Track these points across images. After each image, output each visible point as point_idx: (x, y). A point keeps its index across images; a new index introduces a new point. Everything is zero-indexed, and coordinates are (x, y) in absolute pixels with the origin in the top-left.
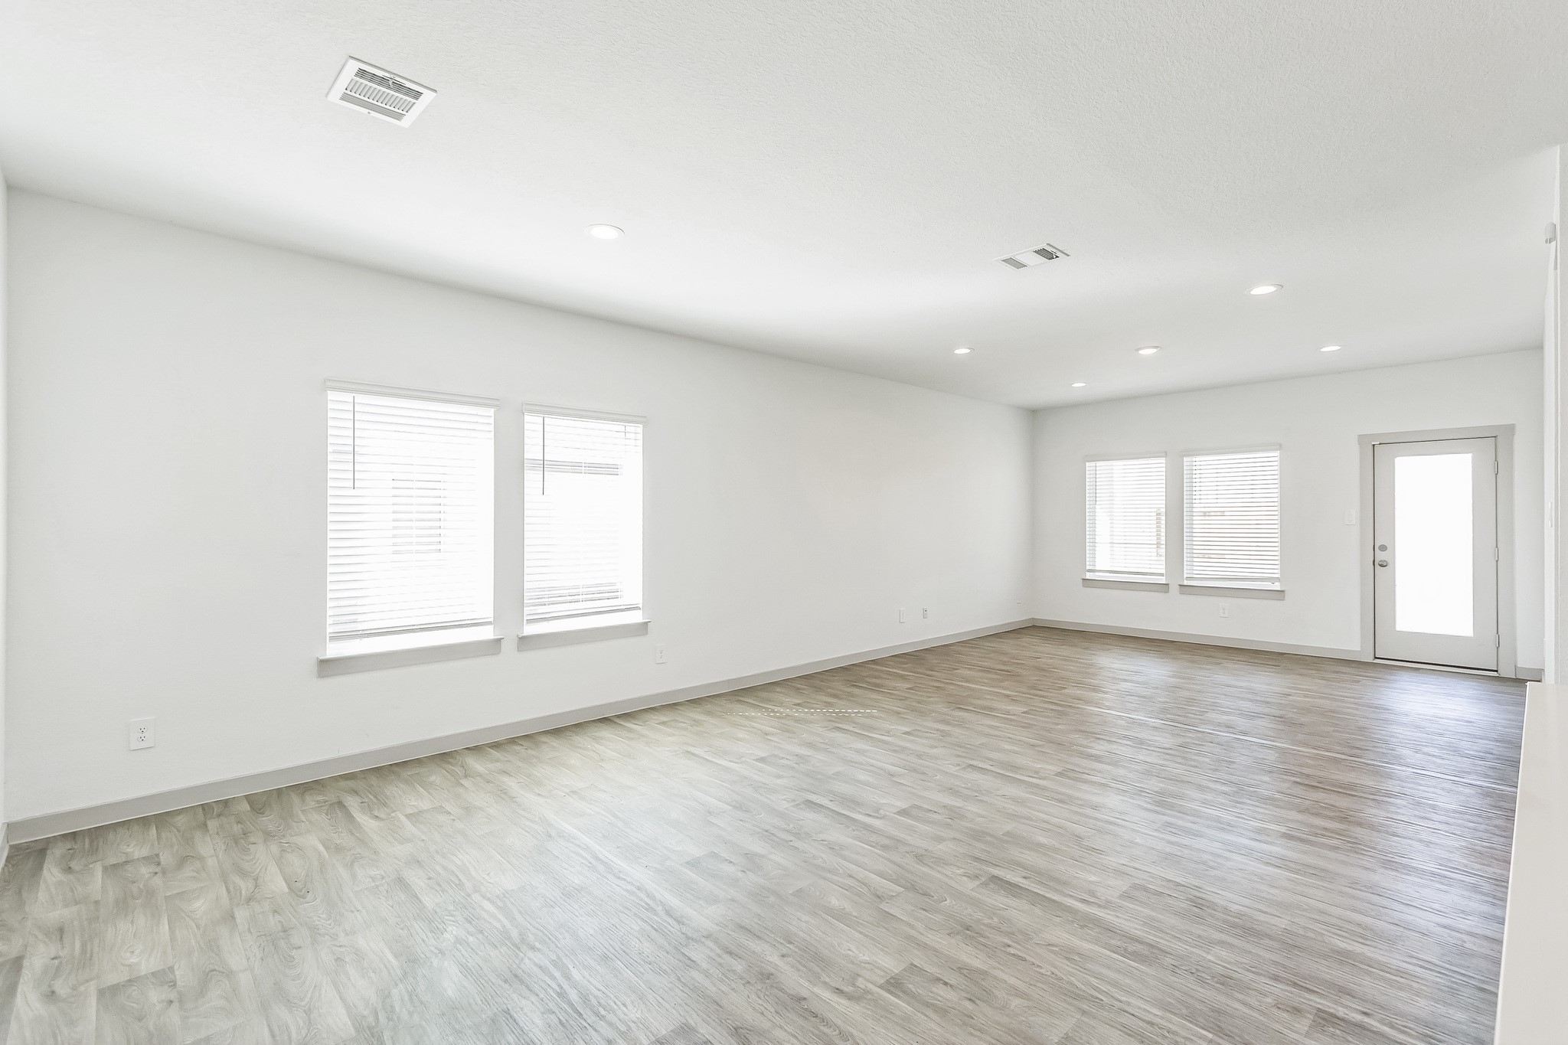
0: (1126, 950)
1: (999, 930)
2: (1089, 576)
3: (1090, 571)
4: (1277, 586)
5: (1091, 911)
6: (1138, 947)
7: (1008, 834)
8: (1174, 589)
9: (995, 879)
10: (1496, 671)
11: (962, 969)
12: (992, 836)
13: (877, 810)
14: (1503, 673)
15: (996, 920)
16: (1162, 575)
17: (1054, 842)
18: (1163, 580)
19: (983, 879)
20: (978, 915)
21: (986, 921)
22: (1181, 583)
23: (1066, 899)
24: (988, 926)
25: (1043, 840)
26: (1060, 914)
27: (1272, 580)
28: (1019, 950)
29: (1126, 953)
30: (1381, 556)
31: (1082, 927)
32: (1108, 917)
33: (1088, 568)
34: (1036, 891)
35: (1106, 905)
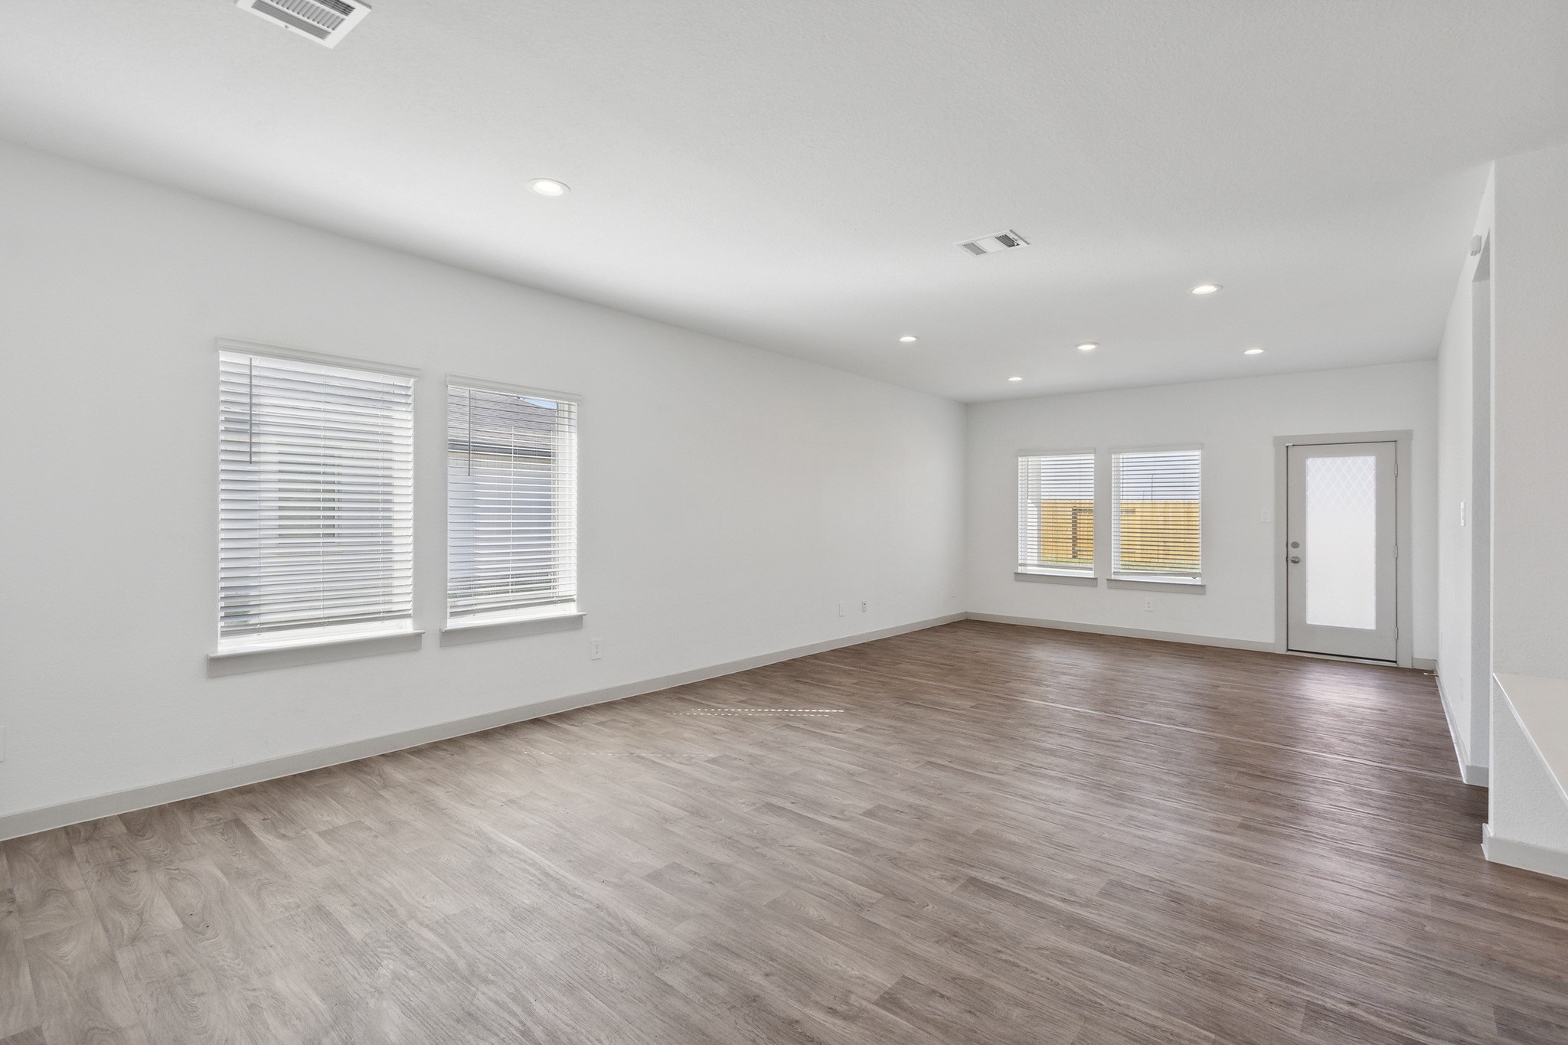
0: (1115, 950)
2: (1021, 570)
3: (1021, 565)
4: (1198, 582)
7: (978, 832)
8: (1102, 584)
9: (973, 881)
10: (1395, 662)
12: (963, 835)
13: (842, 812)
16: (1091, 569)
18: (1091, 575)
22: (1109, 578)
27: (1194, 575)
28: (1011, 955)
30: (1293, 552)
33: (1020, 562)
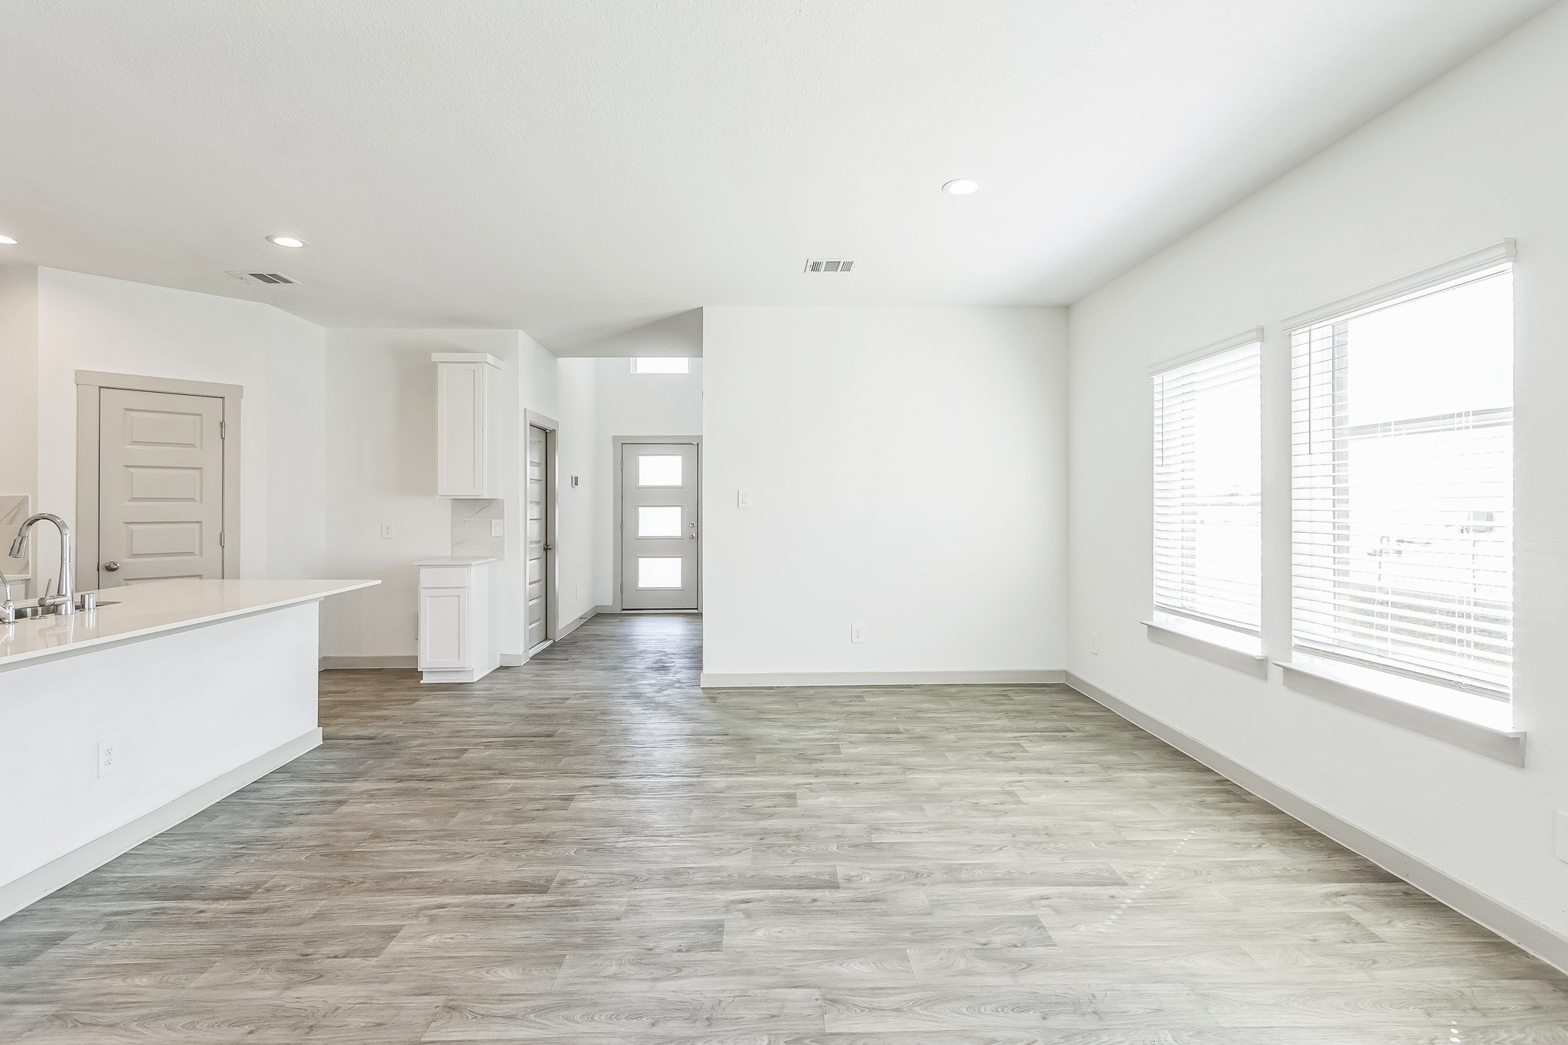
1: (518, 851)
5: (437, 899)
6: (394, 884)
11: (533, 819)
15: (524, 856)
17: (490, 977)
19: (554, 884)
20: (540, 853)
21: (531, 852)
23: (463, 901)
24: (528, 850)
25: (506, 974)
26: (468, 884)
29: (405, 876)
31: (445, 881)
32: (417, 901)
34: (496, 896)
35: (417, 913)
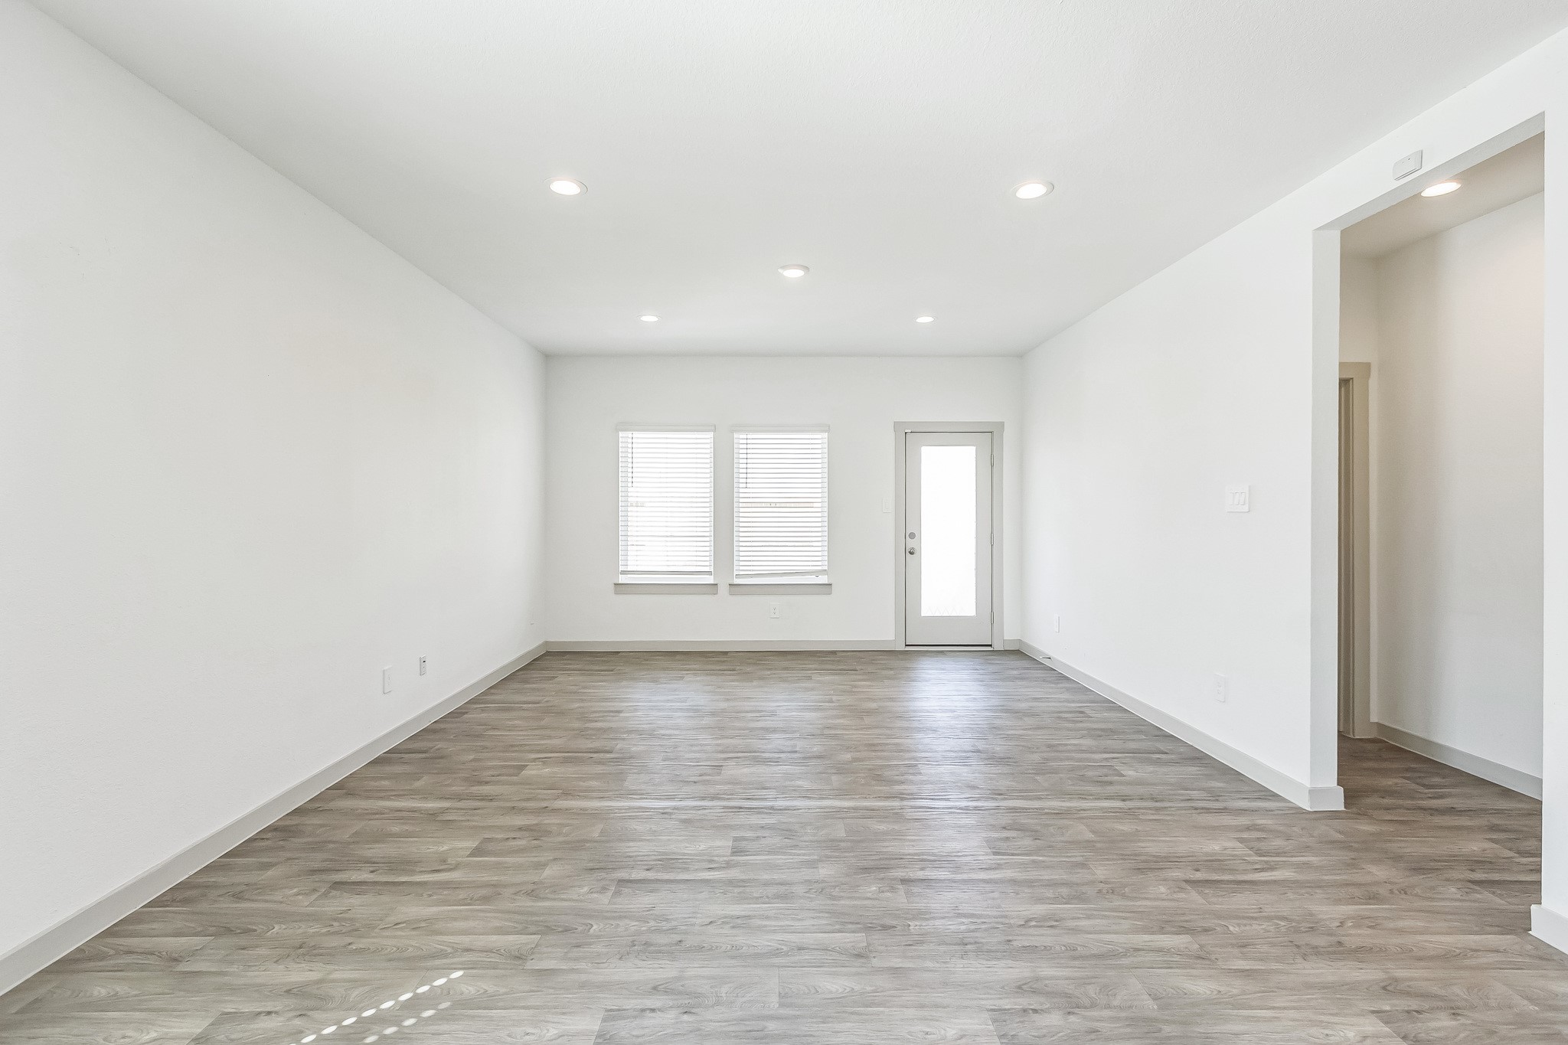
2: (622, 579)
3: (624, 572)
4: (823, 579)
7: (603, 834)
8: (723, 589)
10: (991, 646)
14: (998, 646)
16: (709, 573)
18: (709, 580)
22: (731, 582)
27: (817, 573)
30: (911, 544)
33: (621, 568)
